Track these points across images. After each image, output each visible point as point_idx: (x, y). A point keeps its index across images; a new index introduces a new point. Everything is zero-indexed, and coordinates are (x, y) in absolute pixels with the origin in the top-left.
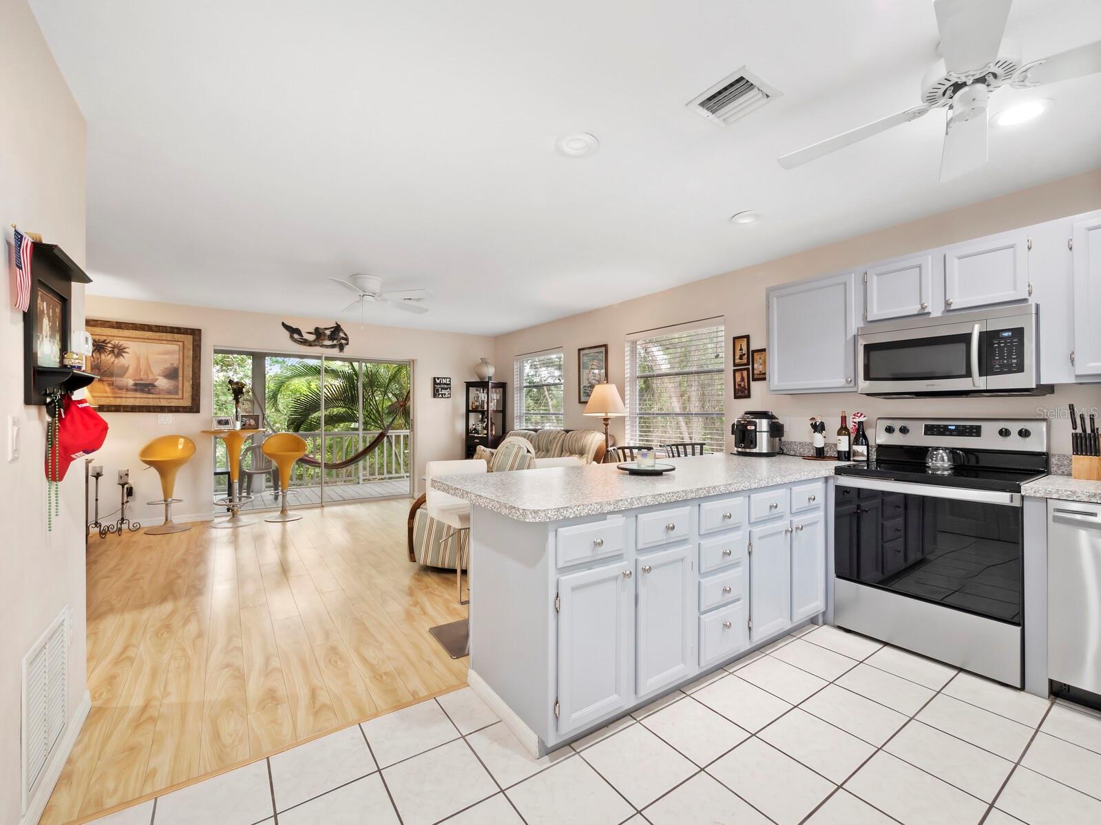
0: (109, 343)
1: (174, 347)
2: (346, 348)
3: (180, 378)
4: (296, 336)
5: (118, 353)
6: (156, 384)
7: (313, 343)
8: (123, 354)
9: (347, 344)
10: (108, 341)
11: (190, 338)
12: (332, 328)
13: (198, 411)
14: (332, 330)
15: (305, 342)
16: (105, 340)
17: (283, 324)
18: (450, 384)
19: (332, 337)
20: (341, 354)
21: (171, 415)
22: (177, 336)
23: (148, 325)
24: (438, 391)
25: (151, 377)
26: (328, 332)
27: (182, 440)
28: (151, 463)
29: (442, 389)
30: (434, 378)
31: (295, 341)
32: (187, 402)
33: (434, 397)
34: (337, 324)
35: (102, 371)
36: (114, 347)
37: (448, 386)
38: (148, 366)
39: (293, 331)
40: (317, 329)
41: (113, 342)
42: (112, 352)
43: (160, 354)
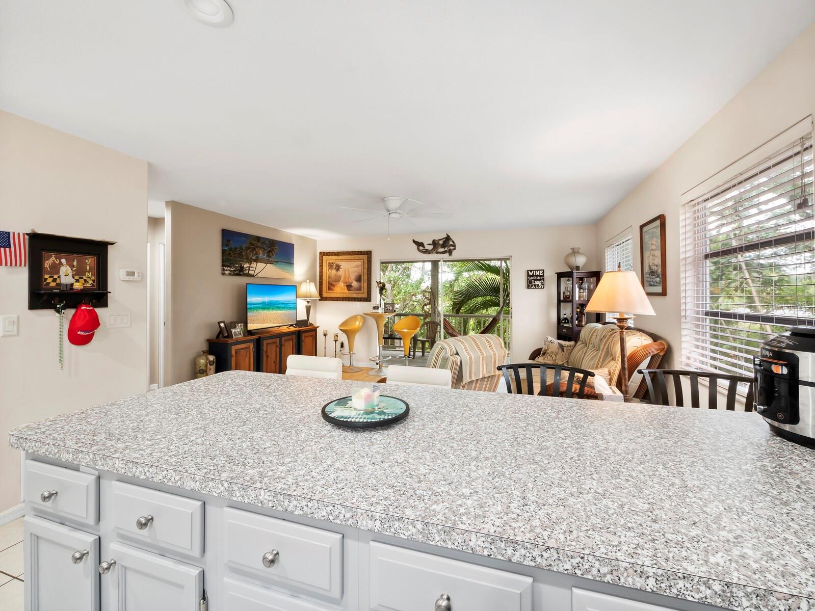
0: (334, 264)
1: (359, 263)
3: (362, 281)
4: (421, 248)
5: (338, 269)
6: (352, 285)
7: (431, 252)
8: (340, 269)
9: (455, 249)
11: (367, 256)
12: (444, 238)
13: (370, 301)
14: (444, 240)
15: (426, 252)
18: (543, 276)
19: (443, 246)
21: (359, 303)
22: (361, 256)
23: (349, 252)
24: (530, 282)
25: (350, 281)
26: (441, 242)
27: (360, 318)
28: (344, 331)
29: (535, 280)
30: (528, 271)
31: (421, 251)
32: (365, 296)
33: (528, 288)
34: (447, 235)
36: (337, 266)
37: (541, 278)
38: (349, 275)
39: (419, 244)
41: (336, 263)
43: (354, 267)
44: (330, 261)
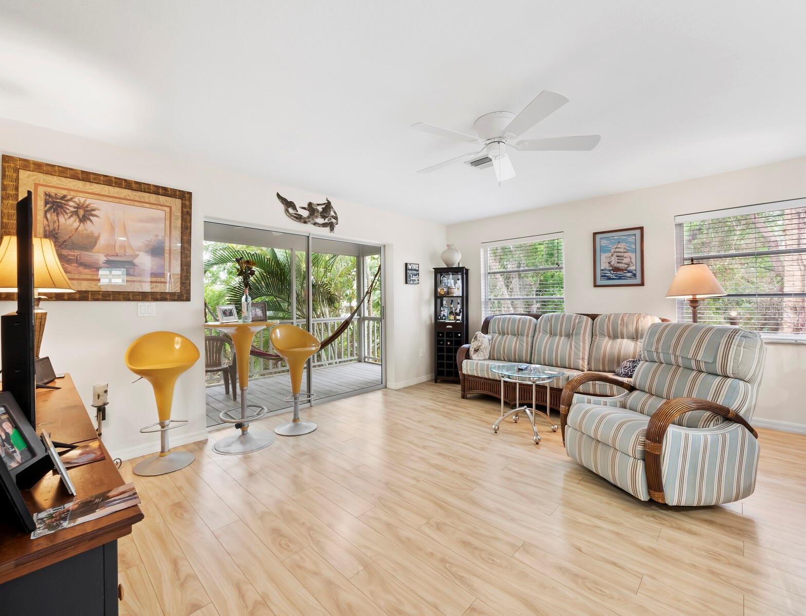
0: (71, 200)
1: (159, 213)
2: (336, 228)
3: (167, 255)
4: (291, 210)
5: (84, 216)
6: (136, 261)
7: (307, 220)
8: (91, 218)
9: (337, 224)
10: (69, 197)
11: (178, 202)
12: (324, 204)
13: (188, 299)
14: (324, 206)
15: (299, 218)
16: (65, 196)
17: (278, 195)
18: (418, 271)
19: (323, 215)
20: (332, 235)
22: (162, 199)
23: (125, 180)
24: (409, 277)
25: (129, 252)
26: (320, 208)
27: (178, 339)
28: (143, 373)
29: (412, 275)
30: (406, 264)
31: (290, 215)
32: (175, 287)
33: (406, 283)
34: (328, 201)
35: (61, 240)
36: (79, 207)
38: (126, 237)
39: (289, 204)
40: (310, 204)
41: (76, 200)
42: (76, 213)
43: (141, 221)
44: (53, 191)
